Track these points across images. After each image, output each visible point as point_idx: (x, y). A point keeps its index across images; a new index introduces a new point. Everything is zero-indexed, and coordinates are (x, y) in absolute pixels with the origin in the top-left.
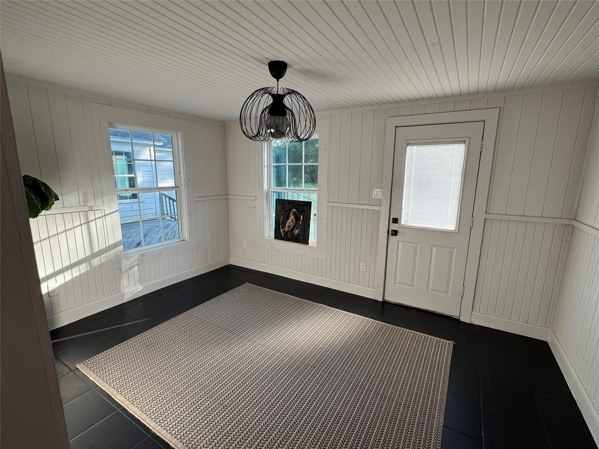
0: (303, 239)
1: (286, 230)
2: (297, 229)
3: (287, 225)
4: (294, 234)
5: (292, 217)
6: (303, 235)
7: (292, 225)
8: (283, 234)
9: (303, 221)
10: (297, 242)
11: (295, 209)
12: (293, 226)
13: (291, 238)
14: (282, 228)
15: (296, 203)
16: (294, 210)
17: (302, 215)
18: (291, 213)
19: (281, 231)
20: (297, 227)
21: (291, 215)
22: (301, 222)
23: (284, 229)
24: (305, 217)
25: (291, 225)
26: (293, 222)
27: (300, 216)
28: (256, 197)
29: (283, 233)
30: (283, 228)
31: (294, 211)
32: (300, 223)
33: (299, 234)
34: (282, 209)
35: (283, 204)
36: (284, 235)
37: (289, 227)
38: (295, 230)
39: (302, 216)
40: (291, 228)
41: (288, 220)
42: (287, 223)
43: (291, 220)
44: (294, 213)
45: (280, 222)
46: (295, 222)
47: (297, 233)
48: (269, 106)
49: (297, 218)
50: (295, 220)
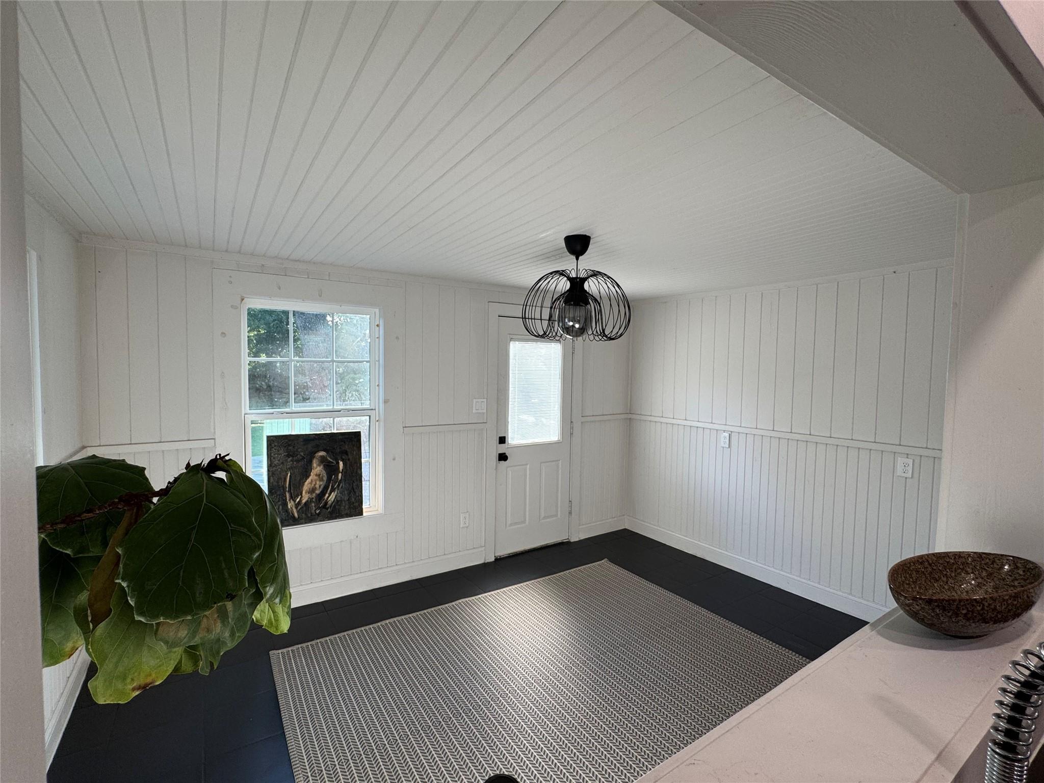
0: (350, 508)
1: (304, 501)
2: (333, 490)
3: (307, 486)
4: (326, 503)
5: (317, 469)
6: (348, 500)
7: (320, 487)
8: (295, 511)
9: (344, 472)
10: (336, 519)
11: (324, 450)
12: (322, 487)
13: (318, 514)
14: (291, 497)
15: (324, 439)
16: (322, 453)
17: (343, 460)
18: (314, 461)
19: (290, 504)
20: (333, 487)
21: (315, 465)
22: (340, 475)
23: (298, 500)
24: (348, 462)
25: (317, 486)
26: (321, 480)
27: (338, 463)
28: (215, 439)
29: (296, 508)
30: (293, 498)
31: (321, 457)
32: (340, 478)
33: (338, 501)
34: (288, 456)
35: (289, 445)
36: (298, 512)
37: (312, 491)
38: (327, 495)
39: (341, 464)
40: (318, 492)
41: (308, 476)
42: (306, 483)
43: (316, 475)
44: (323, 460)
45: (284, 487)
46: (325, 479)
47: (333, 500)
48: (565, 293)
49: (331, 469)
50: (325, 475)
